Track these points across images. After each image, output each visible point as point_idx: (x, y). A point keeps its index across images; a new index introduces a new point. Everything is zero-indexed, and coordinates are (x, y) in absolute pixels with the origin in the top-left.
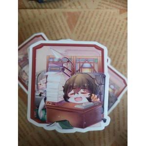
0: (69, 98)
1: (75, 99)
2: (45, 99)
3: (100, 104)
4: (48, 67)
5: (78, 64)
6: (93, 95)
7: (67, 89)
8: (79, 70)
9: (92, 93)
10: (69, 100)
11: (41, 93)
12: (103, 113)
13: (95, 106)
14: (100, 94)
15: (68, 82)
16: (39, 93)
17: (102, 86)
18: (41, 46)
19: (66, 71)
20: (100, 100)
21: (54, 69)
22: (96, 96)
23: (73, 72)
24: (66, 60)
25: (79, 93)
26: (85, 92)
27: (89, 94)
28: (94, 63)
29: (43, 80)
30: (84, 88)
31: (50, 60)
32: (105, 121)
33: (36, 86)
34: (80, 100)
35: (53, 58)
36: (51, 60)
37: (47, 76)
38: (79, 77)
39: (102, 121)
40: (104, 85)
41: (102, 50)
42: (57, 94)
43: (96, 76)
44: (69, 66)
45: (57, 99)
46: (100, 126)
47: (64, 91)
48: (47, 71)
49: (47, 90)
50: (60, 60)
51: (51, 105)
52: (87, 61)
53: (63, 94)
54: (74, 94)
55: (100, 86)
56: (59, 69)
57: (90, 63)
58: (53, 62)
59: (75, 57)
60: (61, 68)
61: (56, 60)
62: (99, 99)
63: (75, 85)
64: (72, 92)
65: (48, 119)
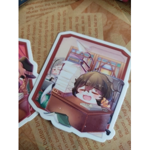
0: (77, 92)
1: (84, 96)
2: (54, 85)
3: (109, 112)
4: (68, 56)
5: (99, 63)
6: (105, 99)
7: (79, 83)
8: (98, 69)
9: (104, 97)
10: (77, 95)
11: (52, 78)
12: (109, 123)
13: (102, 112)
14: (113, 101)
15: (82, 77)
16: (50, 78)
17: (118, 93)
18: (69, 36)
19: (84, 65)
20: (111, 108)
21: (73, 59)
22: (107, 102)
23: (91, 68)
24: (88, 56)
25: (90, 91)
26: (97, 93)
27: (100, 96)
28: (116, 67)
29: (59, 66)
30: (97, 88)
32: (108, 133)
33: (50, 69)
34: (89, 99)
35: (76, 50)
36: (74, 51)
37: (64, 64)
38: (95, 76)
39: (106, 132)
40: (120, 93)
42: (67, 84)
43: (114, 80)
44: (89, 62)
45: (65, 89)
47: (75, 84)
48: (66, 59)
49: (59, 77)
50: (82, 53)
51: (57, 93)
52: (109, 62)
53: (73, 86)
54: (85, 90)
55: (115, 93)
56: (78, 61)
57: (112, 66)
58: (75, 54)
59: (97, 56)
60: (81, 61)
61: (78, 53)
62: (109, 106)
63: (88, 82)
64: (83, 88)
65: (49, 106)
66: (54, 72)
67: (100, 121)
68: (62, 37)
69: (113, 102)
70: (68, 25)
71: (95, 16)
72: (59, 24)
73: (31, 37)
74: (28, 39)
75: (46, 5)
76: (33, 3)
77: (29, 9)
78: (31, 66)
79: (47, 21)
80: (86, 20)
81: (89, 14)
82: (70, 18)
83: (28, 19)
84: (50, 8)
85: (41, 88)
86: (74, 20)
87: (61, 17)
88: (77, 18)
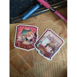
2: (41, 43)
3: (52, 54)
4: (47, 36)
5: (55, 41)
7: (48, 45)
8: (54, 43)
10: (46, 48)
11: (41, 41)
13: (51, 54)
17: (56, 51)
18: (50, 30)
19: (51, 40)
21: (48, 38)
23: (52, 42)
24: (53, 38)
28: (59, 44)
29: (44, 38)
31: (49, 35)
32: (51, 59)
34: (49, 49)
35: (50, 35)
37: (46, 38)
38: (52, 44)
41: (63, 43)
43: (57, 47)
44: (52, 40)
45: (44, 45)
46: (48, 59)
50: (51, 37)
51: (41, 45)
52: (57, 42)
53: (46, 45)
58: (49, 36)
59: (55, 39)
61: (50, 36)
64: (48, 46)
65: (39, 48)
66: (42, 39)
67: (50, 55)
68: (48, 30)
69: (54, 52)
70: (50, 27)
71: (59, 27)
72: (48, 25)
73: (39, 27)
74: (38, 27)
75: (46, 17)
76: (42, 15)
77: (41, 17)
78: (37, 35)
79: (45, 23)
80: (56, 27)
81: (58, 25)
82: (52, 25)
83: (39, 20)
84: (47, 19)
85: (38, 43)
86: (53, 26)
87: (49, 24)
88: (54, 25)
